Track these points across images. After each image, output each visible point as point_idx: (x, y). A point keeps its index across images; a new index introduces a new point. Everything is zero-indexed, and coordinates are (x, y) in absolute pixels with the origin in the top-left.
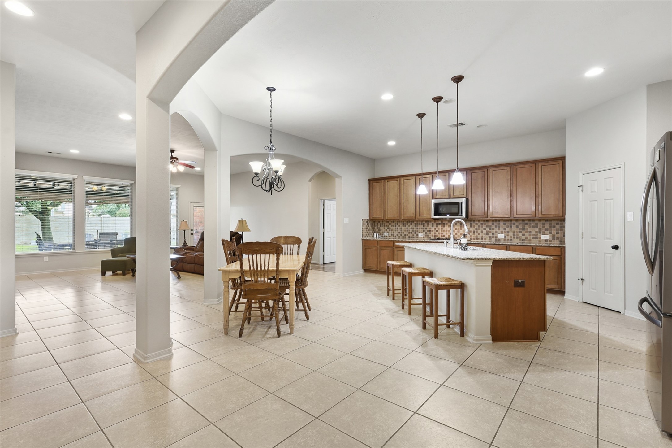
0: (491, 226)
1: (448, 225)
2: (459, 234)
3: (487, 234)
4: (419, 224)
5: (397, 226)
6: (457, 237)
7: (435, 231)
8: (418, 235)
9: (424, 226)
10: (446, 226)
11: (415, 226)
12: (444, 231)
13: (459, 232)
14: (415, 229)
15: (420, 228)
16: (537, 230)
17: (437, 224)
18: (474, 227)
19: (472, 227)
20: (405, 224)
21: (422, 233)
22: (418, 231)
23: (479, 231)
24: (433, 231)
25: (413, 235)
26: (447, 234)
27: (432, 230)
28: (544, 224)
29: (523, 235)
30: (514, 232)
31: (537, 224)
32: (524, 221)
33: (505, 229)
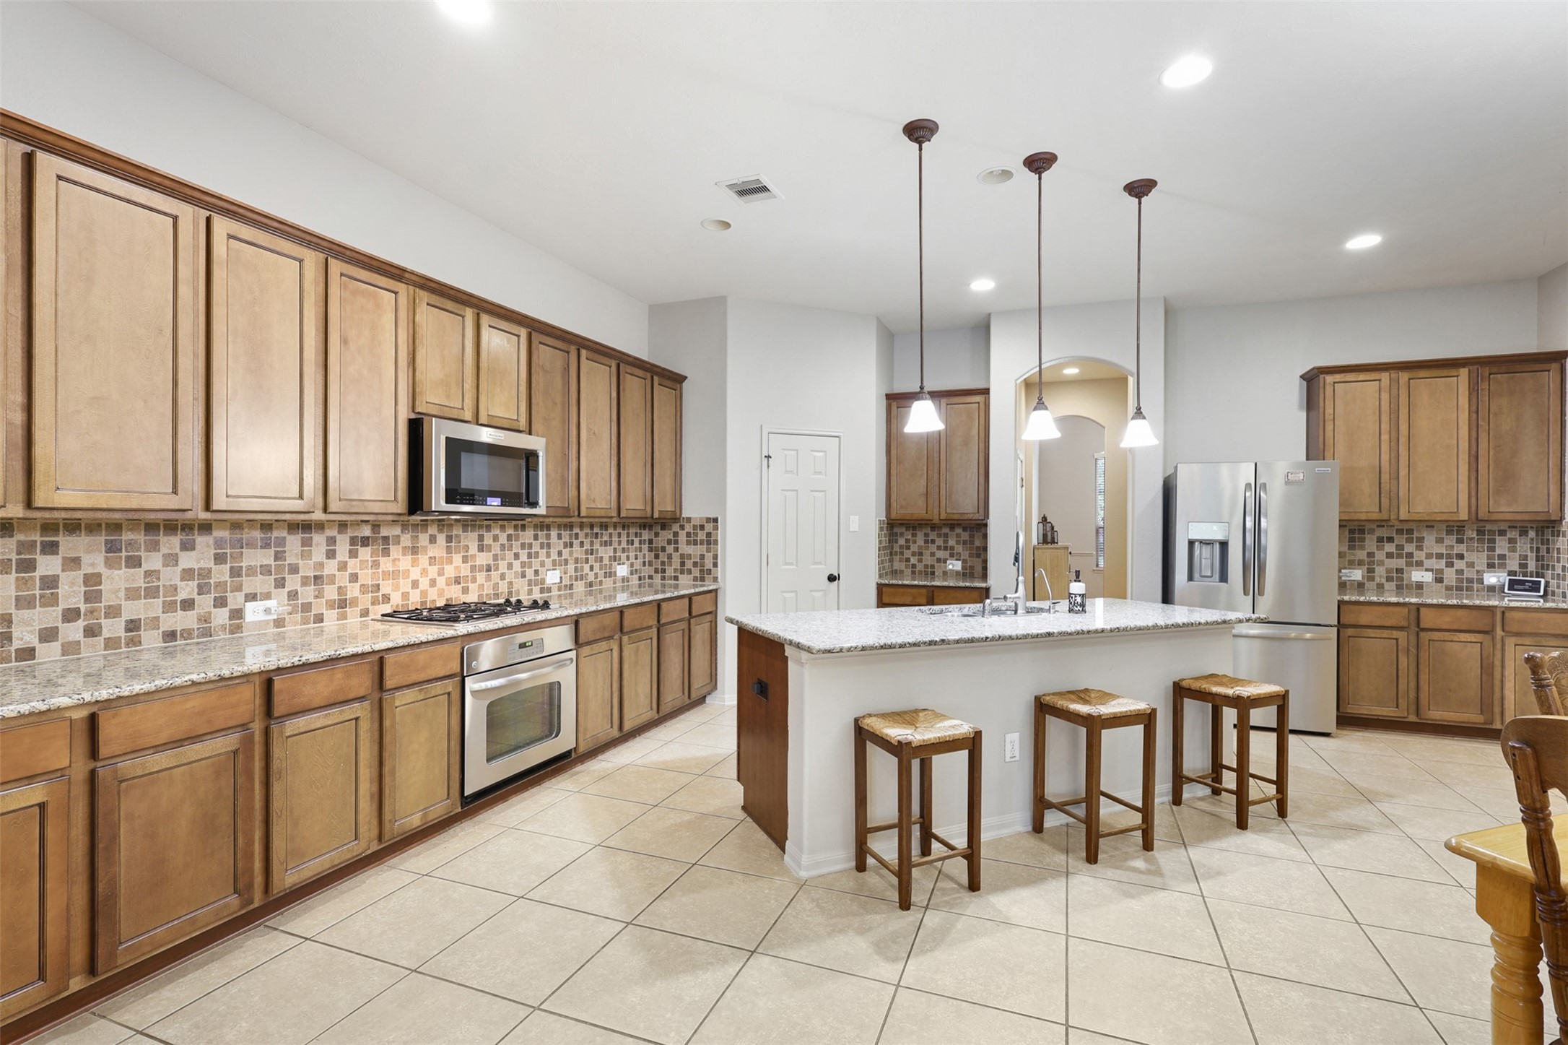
0: (530, 546)
1: (402, 544)
2: (441, 582)
3: (524, 576)
4: (251, 545)
5: (47, 565)
6: (435, 598)
7: (343, 579)
8: (237, 614)
9: (278, 556)
10: (395, 551)
11: (219, 559)
12: (386, 575)
13: (441, 573)
14: (221, 574)
15: (251, 571)
16: (610, 550)
17: (353, 541)
18: (489, 548)
19: (483, 551)
20: (130, 544)
21: (267, 596)
22: (239, 588)
23: (503, 565)
24: (332, 579)
25: (205, 619)
26: (396, 588)
27: (326, 572)
28: (618, 535)
29: (592, 568)
30: (577, 561)
31: (611, 535)
32: (592, 527)
33: (560, 553)
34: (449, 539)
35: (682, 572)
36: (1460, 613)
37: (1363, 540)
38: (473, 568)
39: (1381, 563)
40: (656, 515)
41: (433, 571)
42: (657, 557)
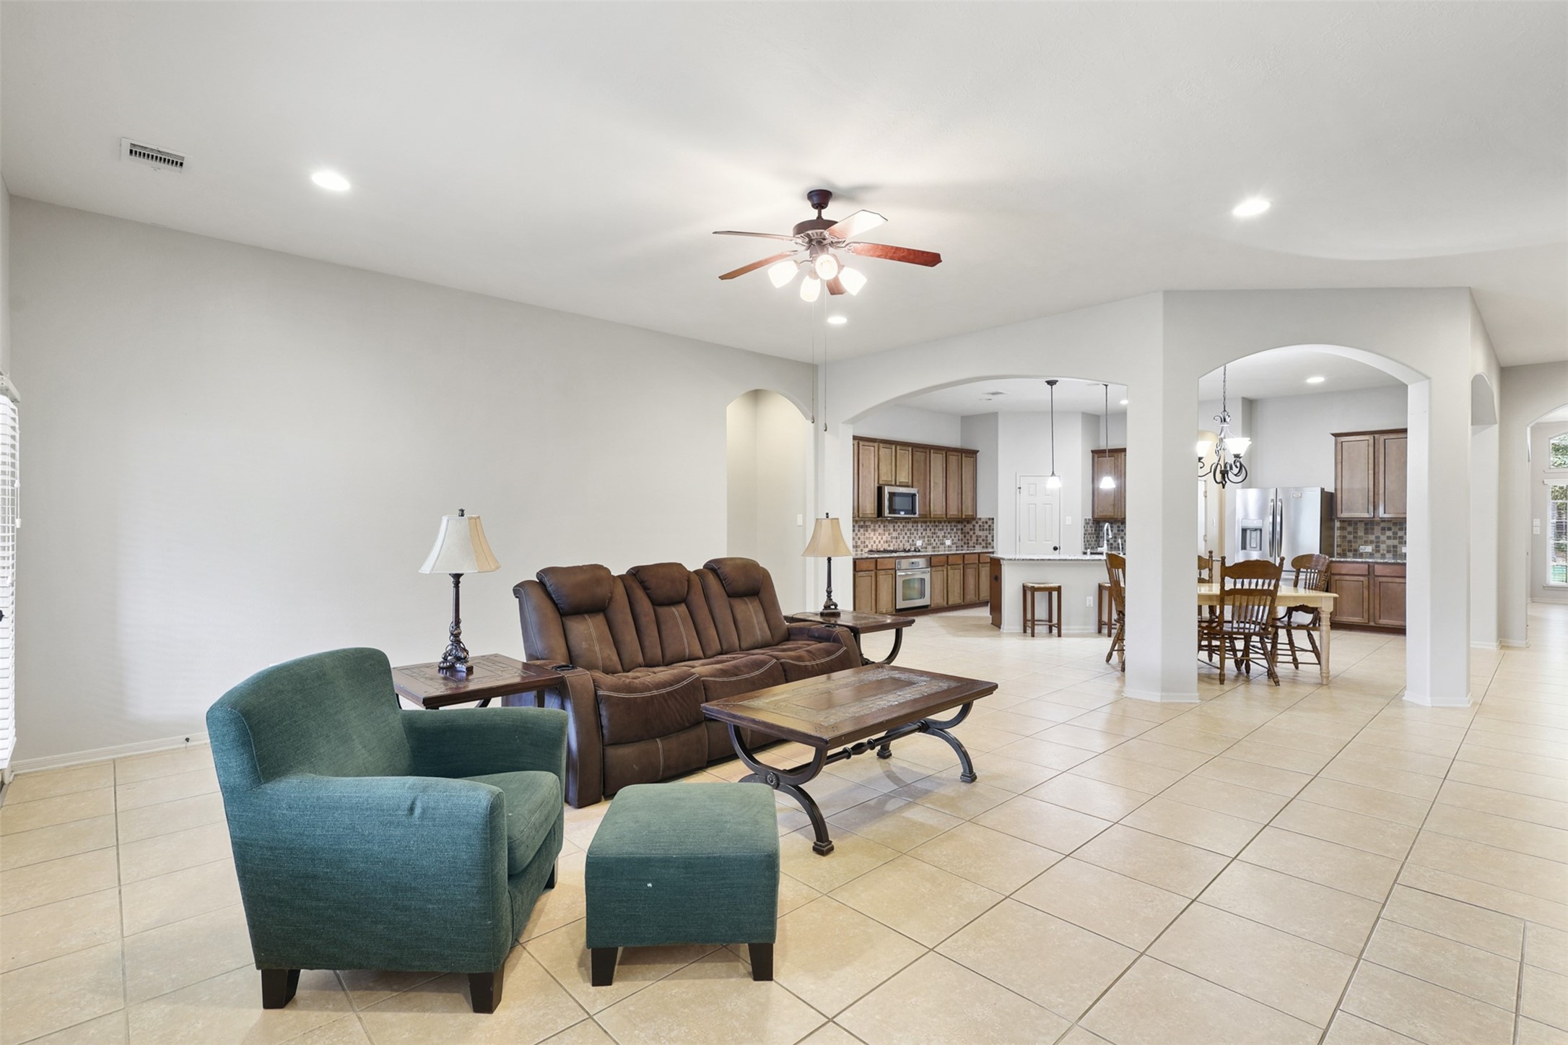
0: (911, 530)
2: (882, 542)
3: (908, 542)
13: (882, 539)
16: (943, 532)
17: (859, 526)
18: (901, 529)
23: (901, 537)
26: (870, 543)
28: (947, 526)
29: (935, 540)
30: (928, 537)
31: (943, 526)
32: (935, 522)
33: (922, 533)
34: (884, 527)
35: (977, 544)
36: (1397, 567)
37: (1373, 529)
38: (892, 538)
39: (1384, 542)
40: (964, 517)
41: (880, 537)
42: (965, 537)
